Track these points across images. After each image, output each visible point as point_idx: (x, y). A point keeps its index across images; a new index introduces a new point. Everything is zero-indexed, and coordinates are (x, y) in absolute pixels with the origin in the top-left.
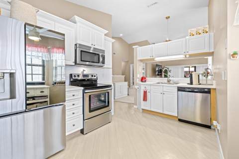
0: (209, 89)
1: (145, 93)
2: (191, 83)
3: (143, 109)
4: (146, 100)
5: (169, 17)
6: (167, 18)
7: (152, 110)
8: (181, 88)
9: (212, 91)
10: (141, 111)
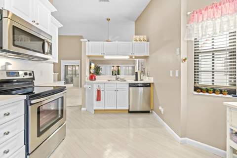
0: (150, 84)
1: (99, 92)
2: (137, 80)
3: (95, 110)
4: (100, 100)
5: (109, 19)
6: (107, 19)
7: (105, 109)
8: (132, 84)
9: (151, 85)
10: (93, 112)
